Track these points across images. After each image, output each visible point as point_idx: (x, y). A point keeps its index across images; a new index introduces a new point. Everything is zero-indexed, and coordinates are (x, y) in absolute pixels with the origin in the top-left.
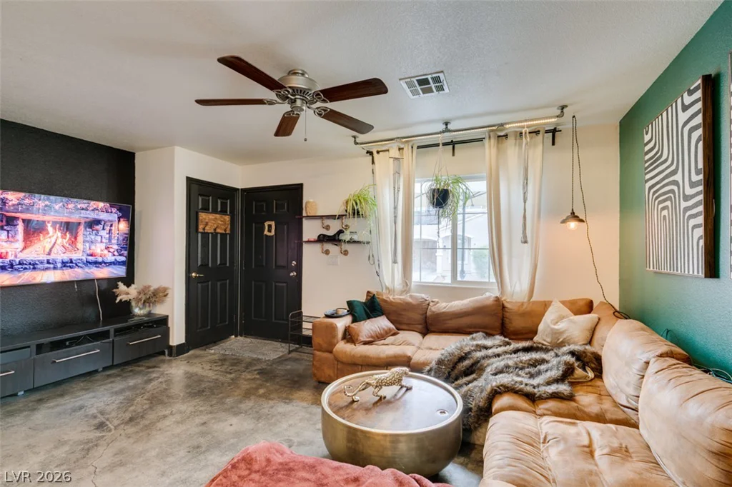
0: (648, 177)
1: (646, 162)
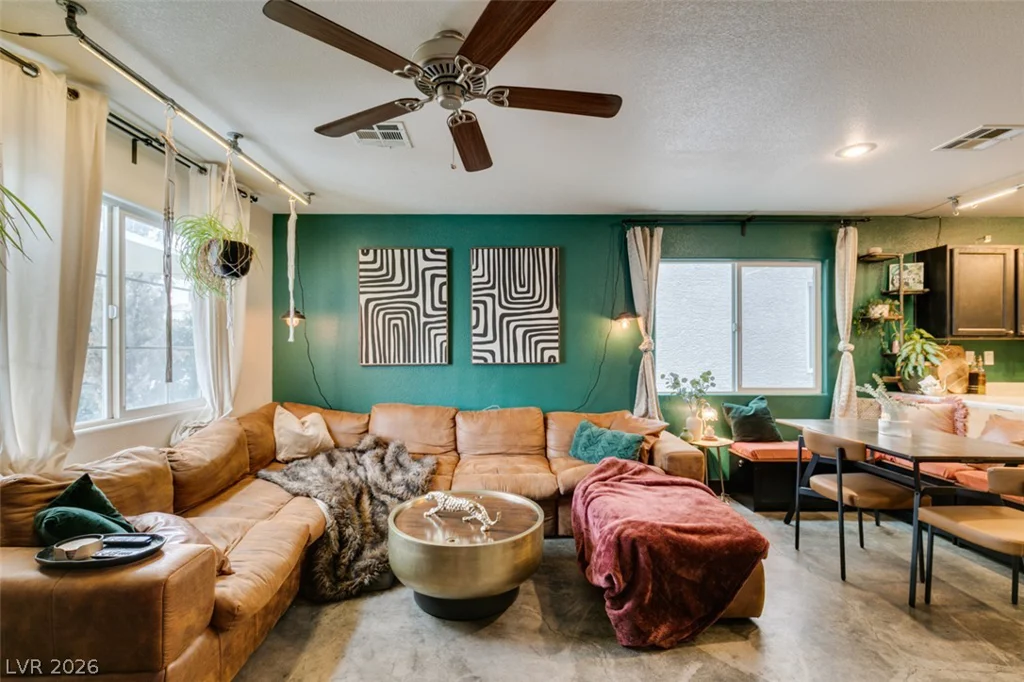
0: (362, 290)
1: (361, 277)
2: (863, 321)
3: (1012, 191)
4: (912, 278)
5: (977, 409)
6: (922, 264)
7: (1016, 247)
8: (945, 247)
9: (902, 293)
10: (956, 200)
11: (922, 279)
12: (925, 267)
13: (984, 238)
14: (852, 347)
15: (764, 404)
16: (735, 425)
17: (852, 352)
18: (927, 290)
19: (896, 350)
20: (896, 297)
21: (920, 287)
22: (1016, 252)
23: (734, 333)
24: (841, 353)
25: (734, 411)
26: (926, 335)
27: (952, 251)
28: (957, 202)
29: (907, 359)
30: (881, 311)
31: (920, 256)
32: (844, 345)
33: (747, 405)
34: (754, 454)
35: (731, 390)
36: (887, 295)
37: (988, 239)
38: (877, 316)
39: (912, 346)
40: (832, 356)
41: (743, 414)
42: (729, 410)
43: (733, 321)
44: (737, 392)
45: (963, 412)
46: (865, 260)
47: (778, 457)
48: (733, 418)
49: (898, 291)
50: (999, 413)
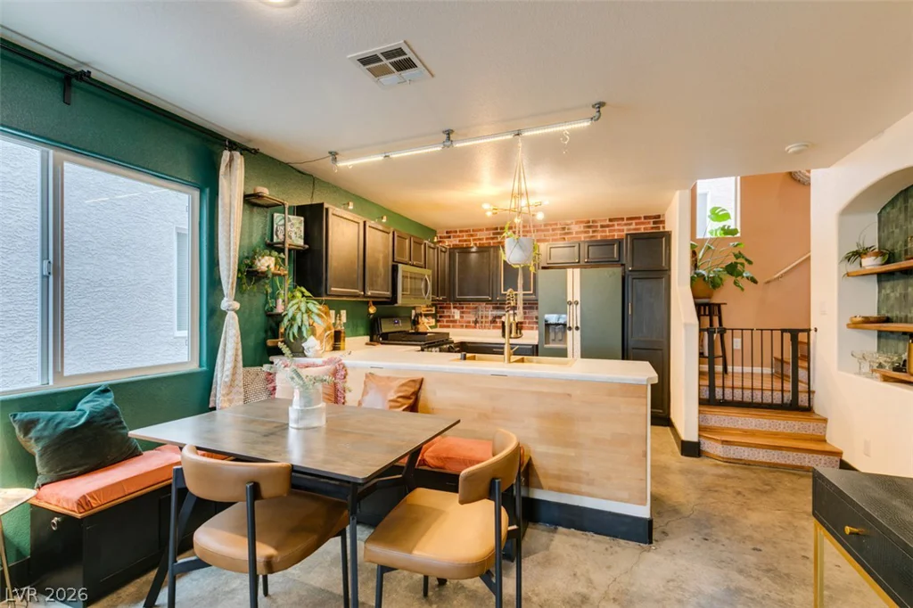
2: (249, 274)
3: (380, 158)
4: (293, 231)
5: (354, 368)
6: (302, 219)
7: (364, 219)
8: (322, 204)
9: (287, 245)
10: (334, 155)
11: (302, 234)
12: (305, 222)
13: (348, 204)
14: (237, 305)
15: (107, 401)
16: (44, 451)
17: (237, 312)
18: (307, 246)
19: (280, 309)
20: (281, 250)
21: (301, 242)
22: (365, 222)
23: (45, 278)
24: (224, 314)
25: (40, 426)
26: (307, 294)
27: (327, 209)
28: (335, 160)
29: (293, 319)
30: (266, 263)
31: (300, 210)
32: (228, 303)
33: (73, 409)
34: (83, 502)
35: (38, 384)
36: (272, 247)
37: (351, 207)
38: (264, 268)
39: (295, 305)
40: (213, 318)
41: (63, 427)
42: (27, 426)
43: (45, 256)
44: (53, 386)
45: (343, 373)
46: (251, 201)
47: (135, 491)
48: (38, 440)
49: (283, 243)
50: (372, 371)
